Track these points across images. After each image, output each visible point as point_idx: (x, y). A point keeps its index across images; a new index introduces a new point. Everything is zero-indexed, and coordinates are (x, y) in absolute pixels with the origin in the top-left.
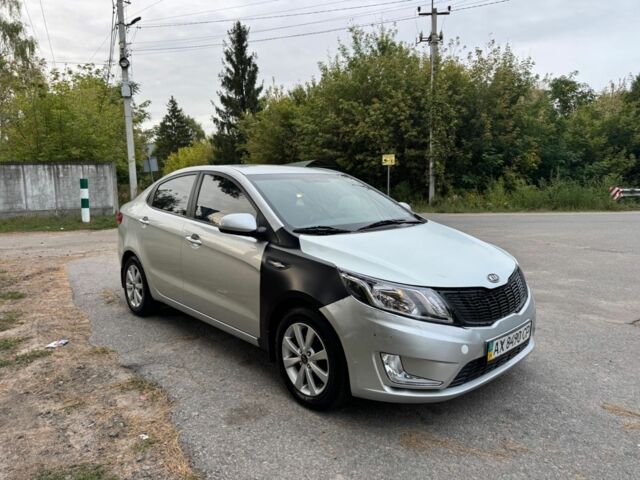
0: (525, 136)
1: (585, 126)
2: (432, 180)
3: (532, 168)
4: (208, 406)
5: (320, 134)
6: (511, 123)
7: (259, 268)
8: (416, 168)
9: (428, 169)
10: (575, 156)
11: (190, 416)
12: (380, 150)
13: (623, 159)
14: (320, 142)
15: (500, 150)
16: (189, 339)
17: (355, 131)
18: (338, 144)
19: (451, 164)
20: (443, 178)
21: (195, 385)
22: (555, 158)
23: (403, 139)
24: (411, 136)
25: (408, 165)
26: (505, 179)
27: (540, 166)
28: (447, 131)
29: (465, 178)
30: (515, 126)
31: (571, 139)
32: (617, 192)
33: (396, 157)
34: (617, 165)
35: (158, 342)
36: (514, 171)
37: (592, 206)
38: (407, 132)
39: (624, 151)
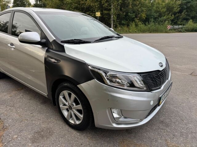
0: (142, 8)
1: (160, 5)
2: (112, 22)
3: (143, 19)
4: (22, 131)
5: (73, 4)
6: (138, 3)
7: (44, 62)
8: (107, 18)
9: (111, 18)
10: (156, 15)
11: (13, 139)
12: (95, 10)
13: (170, 16)
14: (73, 7)
15: (134, 12)
16: (18, 90)
17: (86, 3)
18: (80, 8)
19: (118, 16)
20: (116, 22)
21: (18, 117)
22: (150, 16)
23: (102, 7)
24: (105, 6)
25: (104, 17)
26: (135, 22)
27: (146, 18)
28: (117, 4)
29: (123, 22)
30: (139, 4)
31: (155, 9)
32: (169, 27)
33: (100, 13)
34: (168, 18)
35: (3, 92)
36: (138, 20)
37: (161, 32)
38: (104, 4)
39: (171, 14)
